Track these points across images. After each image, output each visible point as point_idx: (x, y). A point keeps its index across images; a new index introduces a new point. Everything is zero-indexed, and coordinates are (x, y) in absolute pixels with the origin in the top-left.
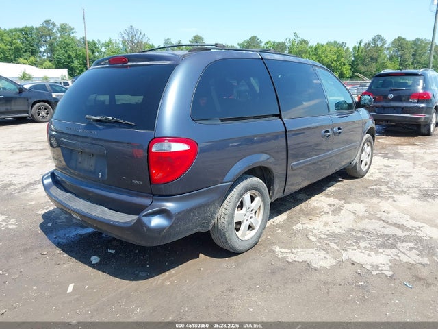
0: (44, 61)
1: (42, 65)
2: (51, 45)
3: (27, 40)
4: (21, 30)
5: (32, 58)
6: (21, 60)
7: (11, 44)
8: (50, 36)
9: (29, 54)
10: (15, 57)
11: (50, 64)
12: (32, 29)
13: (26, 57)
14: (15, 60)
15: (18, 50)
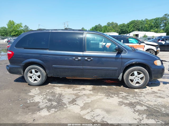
0: (161, 30)
1: (160, 32)
2: (165, 24)
3: (156, 23)
4: (155, 19)
5: (156, 29)
6: (152, 30)
7: (150, 25)
8: (165, 20)
9: (155, 28)
10: (150, 29)
11: (163, 31)
12: (159, 18)
13: (154, 29)
14: (150, 30)
15: (152, 26)
